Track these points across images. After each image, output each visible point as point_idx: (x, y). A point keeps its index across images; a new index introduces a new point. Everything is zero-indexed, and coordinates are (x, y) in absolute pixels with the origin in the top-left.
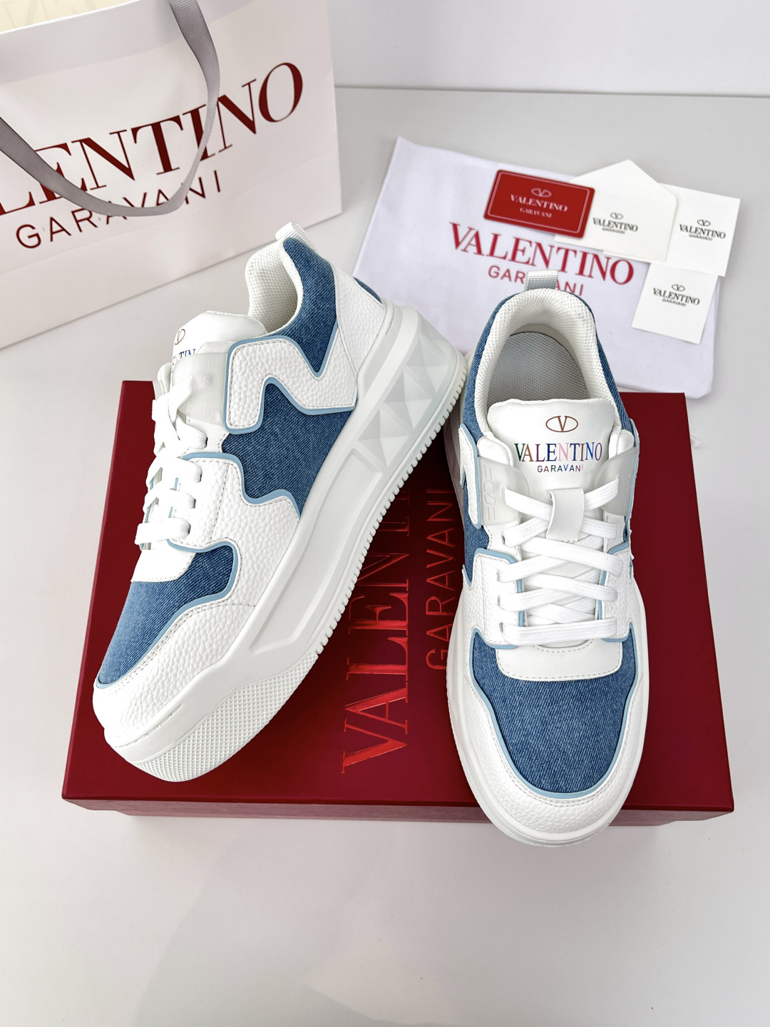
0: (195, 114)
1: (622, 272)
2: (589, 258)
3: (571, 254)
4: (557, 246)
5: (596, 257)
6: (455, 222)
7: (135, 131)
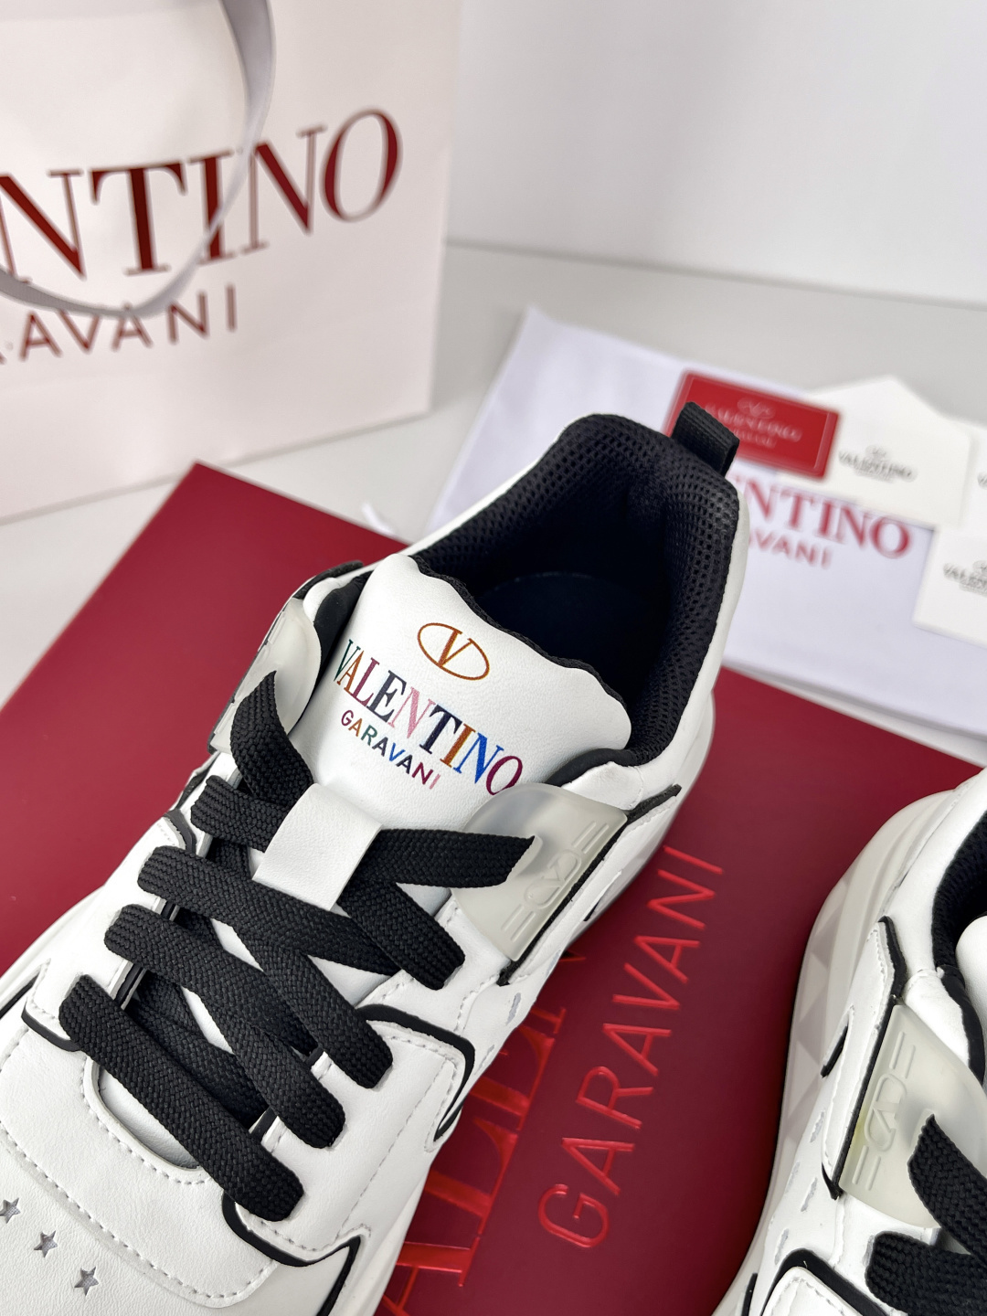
0: (211, 165)
1: (891, 537)
2: (837, 515)
3: (806, 506)
4: (780, 488)
5: (848, 513)
7: (97, 176)
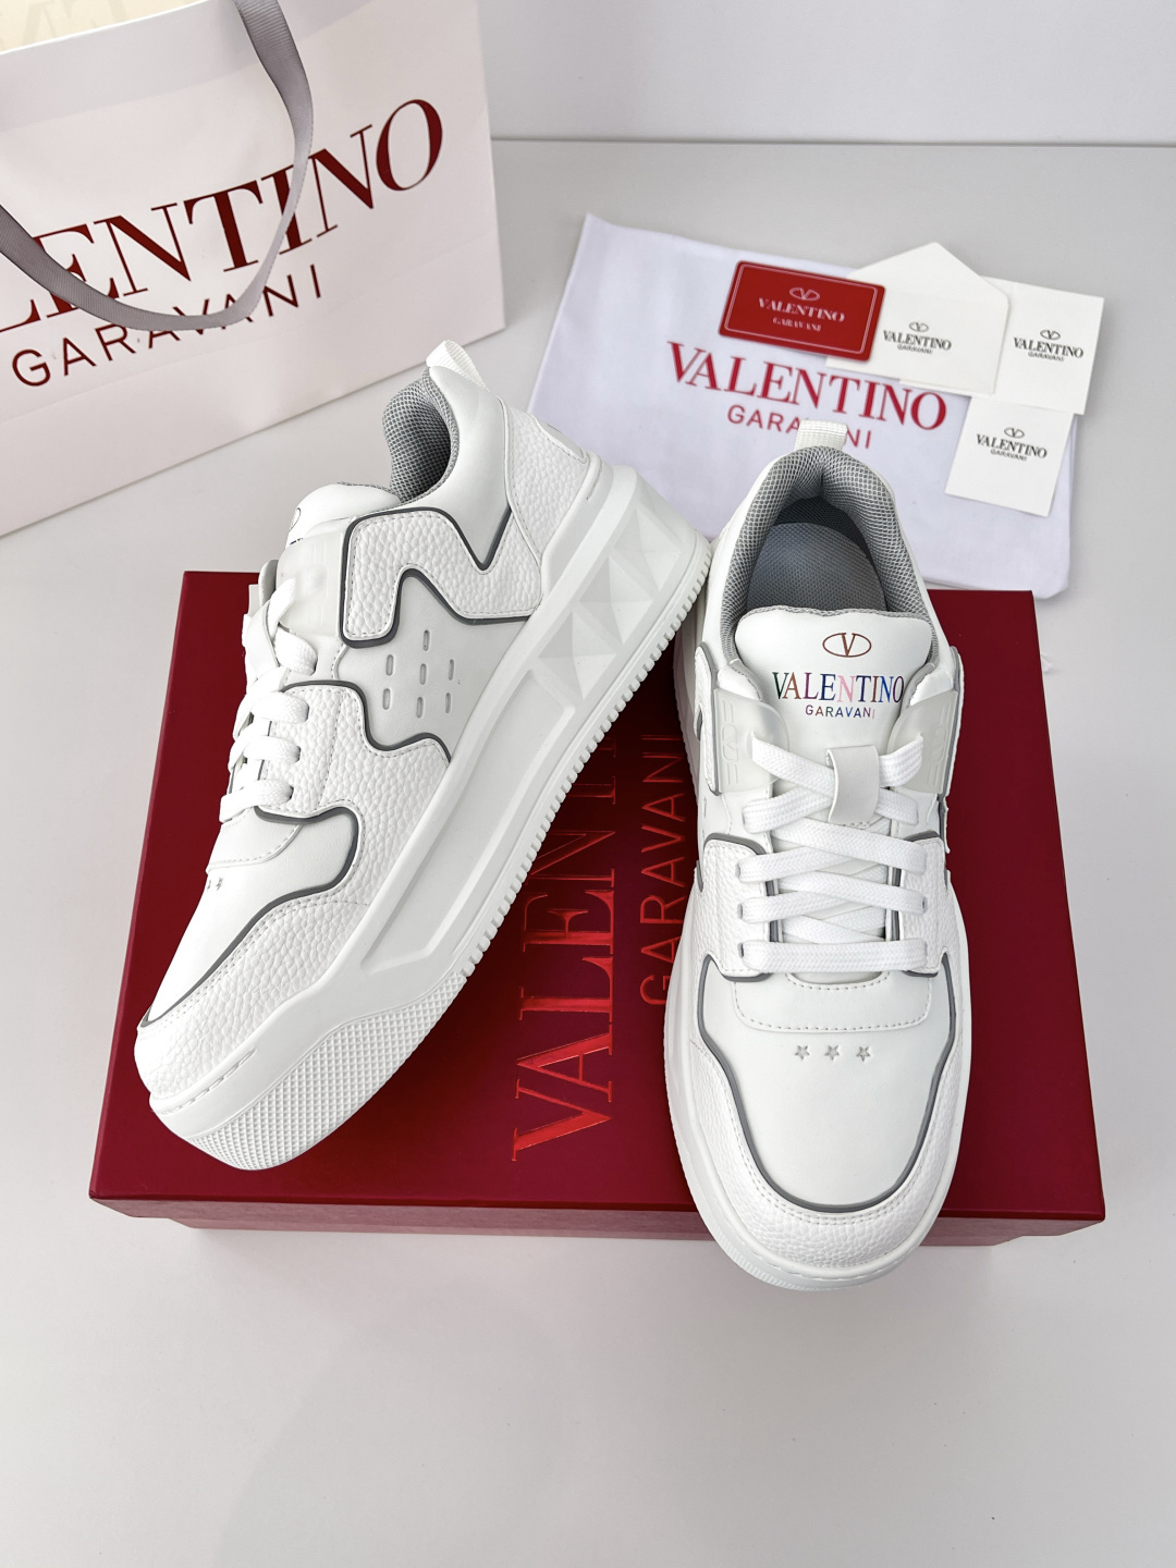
0: (280, 179)
1: (929, 411)
2: (879, 391)
3: (851, 385)
4: (829, 373)
5: (889, 389)
6: (676, 341)
7: (189, 205)
